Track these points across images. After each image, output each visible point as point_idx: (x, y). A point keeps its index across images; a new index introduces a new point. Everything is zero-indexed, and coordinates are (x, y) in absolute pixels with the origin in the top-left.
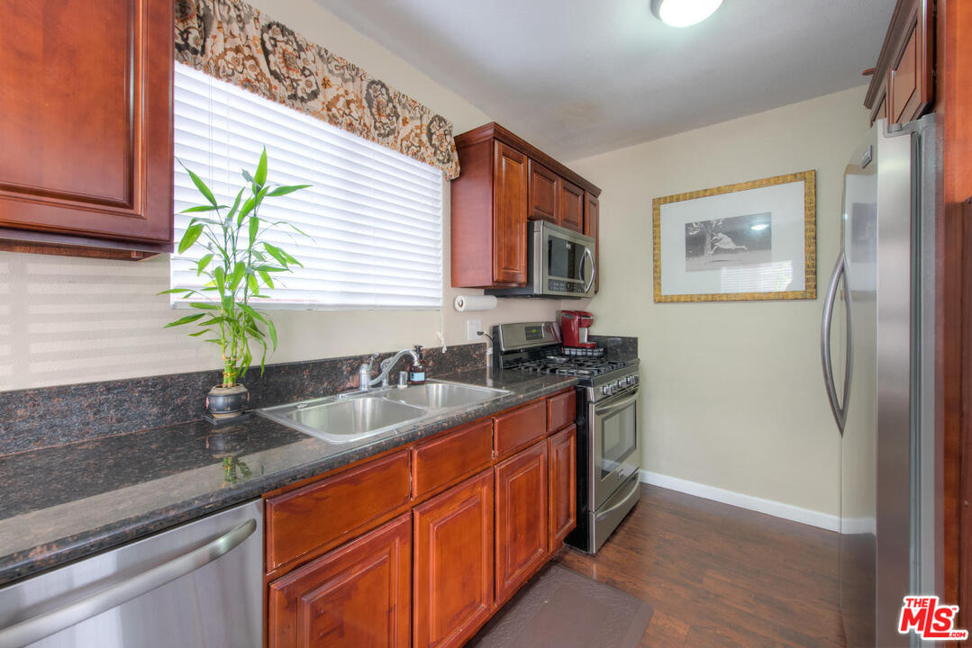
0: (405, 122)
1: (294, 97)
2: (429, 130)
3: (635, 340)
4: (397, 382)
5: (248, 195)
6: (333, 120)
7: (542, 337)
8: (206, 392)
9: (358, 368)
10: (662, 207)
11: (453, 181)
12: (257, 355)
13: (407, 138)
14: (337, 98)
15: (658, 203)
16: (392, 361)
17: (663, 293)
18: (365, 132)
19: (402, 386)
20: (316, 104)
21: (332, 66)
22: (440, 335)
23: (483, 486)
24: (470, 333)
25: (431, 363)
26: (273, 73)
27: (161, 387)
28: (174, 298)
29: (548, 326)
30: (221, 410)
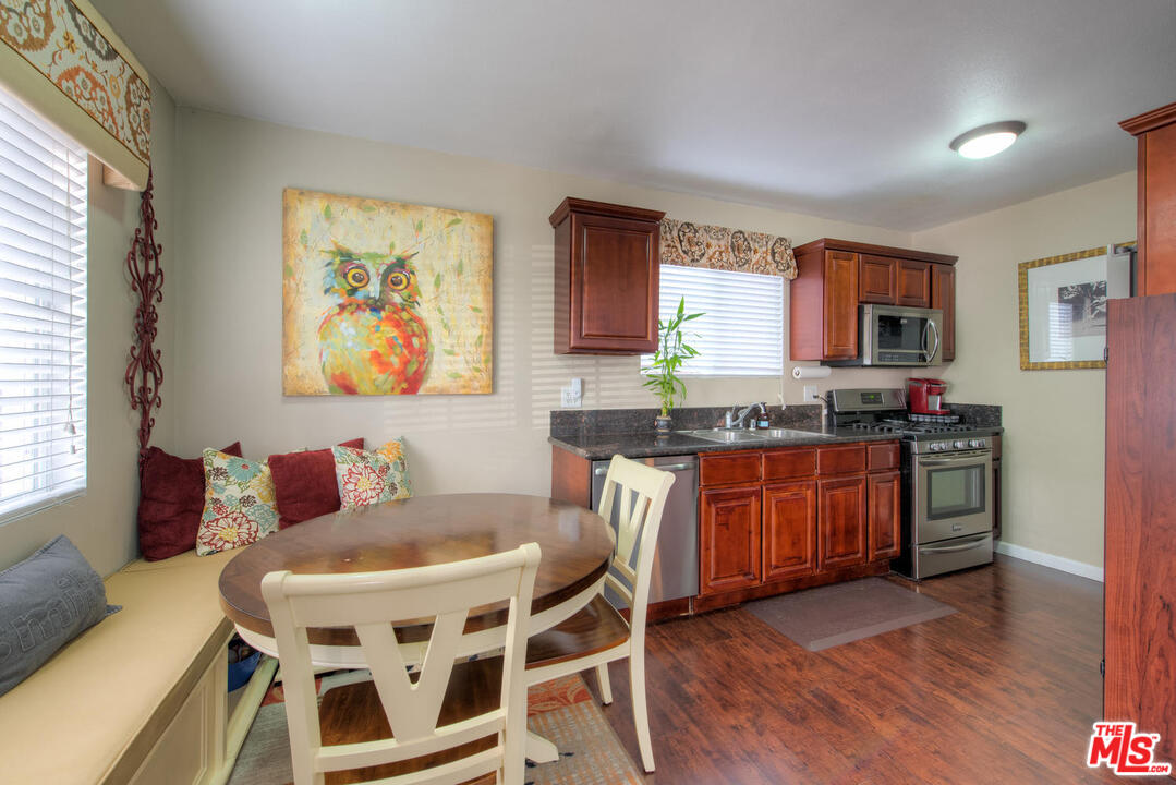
0: (756, 252)
1: (693, 261)
2: (773, 250)
3: (998, 410)
4: (748, 426)
5: (675, 318)
6: (712, 266)
7: (881, 402)
8: (655, 420)
9: (724, 415)
10: (1030, 271)
11: (791, 281)
12: (678, 402)
13: (757, 262)
14: (715, 253)
15: (1024, 269)
16: (746, 411)
17: (1032, 360)
18: (730, 267)
19: (752, 429)
20: (704, 260)
21: (711, 234)
22: (780, 396)
23: (808, 489)
24: (807, 396)
25: (773, 417)
26: (684, 251)
27: (638, 414)
28: (642, 372)
29: (895, 393)
30: (662, 427)
